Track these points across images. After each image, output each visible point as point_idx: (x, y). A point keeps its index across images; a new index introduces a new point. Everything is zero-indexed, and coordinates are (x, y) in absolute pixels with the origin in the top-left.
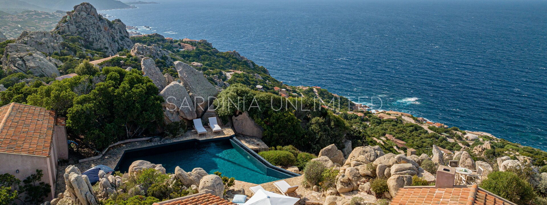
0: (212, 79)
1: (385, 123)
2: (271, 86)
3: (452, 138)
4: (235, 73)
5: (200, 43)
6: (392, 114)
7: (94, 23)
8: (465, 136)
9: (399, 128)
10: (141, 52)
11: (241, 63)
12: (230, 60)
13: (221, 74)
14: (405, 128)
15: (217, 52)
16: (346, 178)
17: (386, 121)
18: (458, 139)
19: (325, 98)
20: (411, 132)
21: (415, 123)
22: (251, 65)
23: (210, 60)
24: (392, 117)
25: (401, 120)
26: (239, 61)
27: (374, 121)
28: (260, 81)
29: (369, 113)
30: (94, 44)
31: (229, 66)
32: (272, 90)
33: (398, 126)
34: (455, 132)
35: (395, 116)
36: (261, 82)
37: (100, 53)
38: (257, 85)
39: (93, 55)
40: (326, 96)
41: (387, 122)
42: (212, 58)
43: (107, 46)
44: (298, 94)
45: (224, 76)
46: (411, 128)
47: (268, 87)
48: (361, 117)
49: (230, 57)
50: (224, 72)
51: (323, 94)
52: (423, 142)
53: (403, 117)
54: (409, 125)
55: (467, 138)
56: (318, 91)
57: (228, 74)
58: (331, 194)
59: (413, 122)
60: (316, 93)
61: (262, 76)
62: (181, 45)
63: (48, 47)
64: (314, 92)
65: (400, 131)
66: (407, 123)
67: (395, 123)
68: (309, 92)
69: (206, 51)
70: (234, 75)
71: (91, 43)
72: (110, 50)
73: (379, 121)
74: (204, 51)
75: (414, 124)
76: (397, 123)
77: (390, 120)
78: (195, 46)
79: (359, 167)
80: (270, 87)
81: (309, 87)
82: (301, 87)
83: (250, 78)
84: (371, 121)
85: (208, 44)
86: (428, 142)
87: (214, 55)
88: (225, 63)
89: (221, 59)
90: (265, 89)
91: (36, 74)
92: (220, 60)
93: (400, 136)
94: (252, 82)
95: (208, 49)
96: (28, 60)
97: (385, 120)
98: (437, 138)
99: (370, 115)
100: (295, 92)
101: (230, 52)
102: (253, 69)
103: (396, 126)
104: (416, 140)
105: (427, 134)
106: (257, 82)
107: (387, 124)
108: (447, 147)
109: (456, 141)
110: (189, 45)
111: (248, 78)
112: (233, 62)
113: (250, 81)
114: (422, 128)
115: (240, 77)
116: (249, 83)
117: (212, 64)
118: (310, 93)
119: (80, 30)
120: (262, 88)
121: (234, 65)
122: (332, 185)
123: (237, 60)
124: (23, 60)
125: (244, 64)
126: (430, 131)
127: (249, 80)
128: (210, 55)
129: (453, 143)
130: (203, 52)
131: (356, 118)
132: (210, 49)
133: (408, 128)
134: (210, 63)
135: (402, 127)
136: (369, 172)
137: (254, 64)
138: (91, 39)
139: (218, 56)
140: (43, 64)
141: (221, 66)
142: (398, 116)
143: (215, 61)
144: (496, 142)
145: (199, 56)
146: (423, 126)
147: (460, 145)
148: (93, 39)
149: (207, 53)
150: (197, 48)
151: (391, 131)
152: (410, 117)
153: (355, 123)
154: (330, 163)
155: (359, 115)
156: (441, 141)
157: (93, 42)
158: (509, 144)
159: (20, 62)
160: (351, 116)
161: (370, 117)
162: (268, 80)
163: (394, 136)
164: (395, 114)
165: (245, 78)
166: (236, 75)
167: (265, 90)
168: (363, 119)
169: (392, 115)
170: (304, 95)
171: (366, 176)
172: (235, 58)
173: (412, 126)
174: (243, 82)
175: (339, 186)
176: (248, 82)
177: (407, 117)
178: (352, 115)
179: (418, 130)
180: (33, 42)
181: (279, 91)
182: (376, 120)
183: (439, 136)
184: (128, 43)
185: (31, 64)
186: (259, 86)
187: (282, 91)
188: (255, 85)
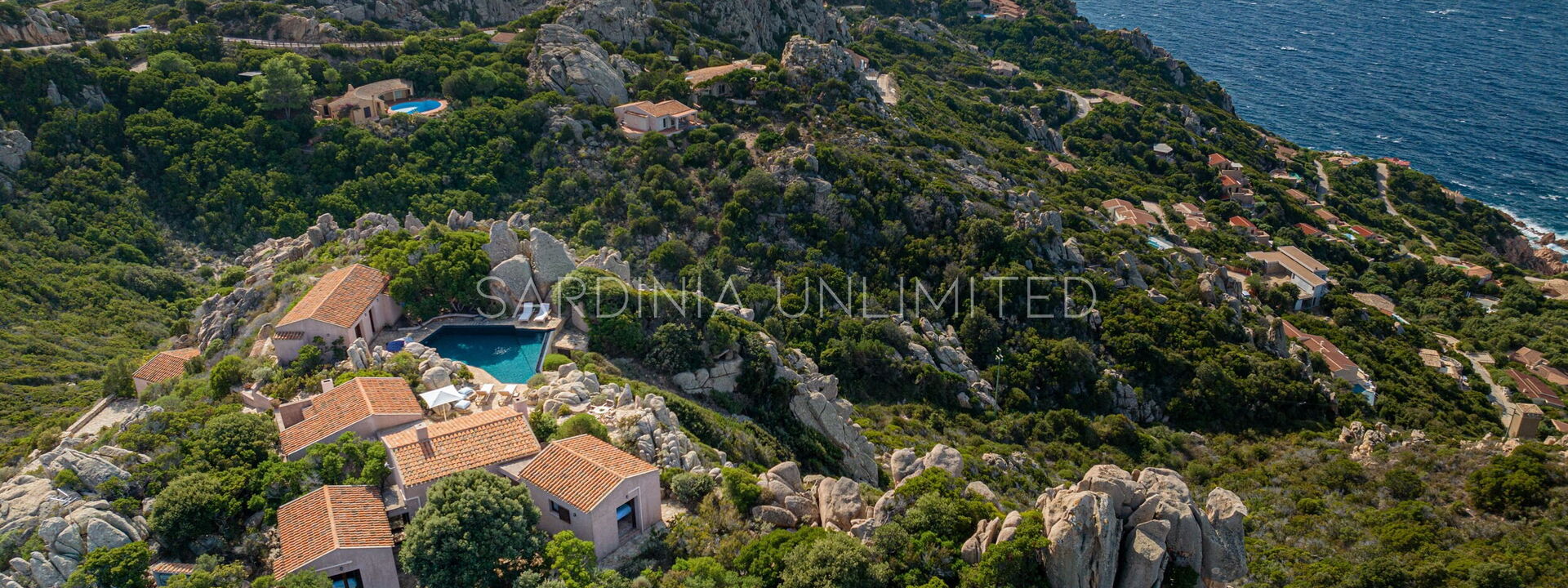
1: (1550, 311)
2: (1204, 149)
4: (1106, 101)
11: (1146, 67)
12: (1115, 57)
13: (1062, 100)
15: (1087, 30)
17: (1555, 307)
19: (1408, 201)
22: (1179, 76)
23: (1059, 53)
26: (1144, 62)
27: (1514, 299)
28: (1171, 132)
30: (720, 23)
31: (1111, 73)
32: (1200, 163)
36: (1173, 134)
37: (726, 45)
38: (1158, 142)
39: (710, 51)
40: (1414, 193)
41: (1559, 311)
42: (1066, 45)
43: (747, 28)
44: (1305, 177)
45: (1068, 107)
47: (1193, 151)
48: (1475, 278)
49: (1119, 47)
50: (1075, 95)
51: (1407, 186)
56: (1395, 175)
57: (1084, 104)
60: (1384, 178)
61: (1199, 115)
63: (623, 29)
64: (1374, 177)
68: (1356, 174)
69: (1053, 23)
70: (1100, 105)
71: (714, 21)
72: (753, 38)
73: (1534, 302)
74: (1050, 23)
78: (1028, 6)
80: (1195, 154)
81: (1366, 158)
82: (1338, 155)
83: (1143, 121)
84: (1505, 297)
87: (1075, 39)
88: (1099, 64)
89: (1092, 50)
90: (1178, 156)
91: (581, 96)
92: (1087, 55)
94: (1144, 134)
95: (1060, 20)
96: (571, 64)
97: (1555, 304)
99: (1516, 278)
100: (1299, 170)
101: (1123, 32)
102: (1179, 89)
106: (1159, 134)
107: (1552, 318)
110: (1010, 4)
111: (1137, 119)
112: (1124, 65)
113: (1142, 128)
115: (1113, 115)
116: (1135, 134)
117: (1060, 64)
118: (1358, 180)
120: (1169, 154)
121: (1123, 73)
123: (1140, 57)
124: (563, 64)
125: (1155, 73)
127: (1138, 124)
128: (1062, 37)
130: (1047, 28)
131: (1453, 280)
132: (1066, 21)
134: (1058, 60)
137: (1188, 73)
138: (714, 11)
139: (1083, 43)
140: (597, 75)
143: (1074, 56)
145: (1030, 38)
148: (720, 11)
149: (1053, 31)
150: (1031, 14)
151: (1548, 341)
155: (1469, 274)
157: (718, 18)
159: (557, 67)
160: (1441, 272)
161: (1508, 283)
165: (1127, 120)
166: (1106, 107)
167: (1176, 160)
168: (1484, 286)
170: (1328, 182)
172: (1135, 53)
174: (1119, 130)
176: (1133, 131)
178: (1444, 270)
180: (595, 17)
181: (1224, 166)
182: (1523, 298)
184: (810, 15)
185: (576, 74)
186: (1163, 148)
187: (1231, 168)
188: (1152, 142)
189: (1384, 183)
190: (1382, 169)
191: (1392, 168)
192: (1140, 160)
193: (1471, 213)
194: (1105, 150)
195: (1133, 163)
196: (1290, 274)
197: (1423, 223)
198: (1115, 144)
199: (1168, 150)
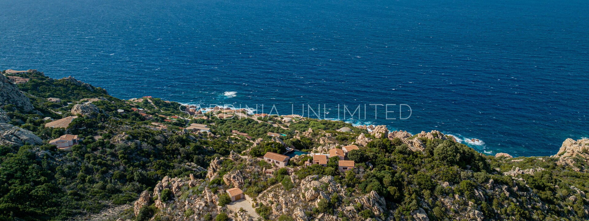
3: (275, 123)
4: (92, 102)
5: (30, 74)
7: (13, 90)
8: (283, 120)
9: (238, 123)
10: (86, 111)
12: (69, 87)
15: (53, 81)
17: (226, 120)
18: (279, 124)
20: (247, 124)
22: (91, 88)
23: (50, 90)
26: (79, 87)
27: (218, 121)
31: (71, 93)
33: (237, 122)
34: (276, 118)
36: (120, 106)
38: (118, 109)
41: (228, 121)
46: (246, 121)
47: (128, 109)
49: (68, 84)
51: (157, 103)
52: (259, 131)
55: (285, 121)
61: (106, 98)
62: (10, 79)
64: (150, 103)
65: (240, 125)
66: (242, 118)
67: (233, 120)
68: (146, 103)
69: (42, 81)
73: (221, 121)
74: (40, 81)
75: (247, 118)
76: (235, 119)
78: (27, 77)
80: (130, 110)
81: (143, 98)
82: (135, 100)
83: (108, 104)
84: (215, 121)
85: (40, 74)
86: (262, 130)
87: (52, 85)
89: (60, 87)
92: (60, 89)
93: (242, 130)
95: (42, 79)
96: (19, 135)
98: (266, 126)
101: (66, 78)
102: (94, 92)
103: (235, 122)
104: (253, 130)
105: (258, 124)
107: (229, 123)
108: (275, 131)
109: (278, 125)
110: (18, 77)
112: (73, 89)
113: (110, 107)
114: (253, 120)
119: (5, 98)
121: (75, 92)
123: (76, 85)
126: (260, 122)
128: (48, 85)
129: (277, 127)
130: (40, 83)
132: (44, 79)
133: (243, 122)
134: (52, 93)
135: (240, 122)
138: (20, 105)
139: (56, 85)
141: (64, 94)
143: (56, 91)
144: (304, 120)
145: (37, 88)
146: (253, 118)
147: (282, 127)
149: (43, 84)
150: (31, 79)
151: (234, 127)
155: (205, 119)
156: (270, 128)
158: (312, 120)
159: (14, 138)
163: (238, 131)
165: (104, 105)
166: (95, 103)
168: (208, 121)
172: (74, 84)
179: (251, 123)
181: (138, 111)
183: (267, 124)
185: (25, 137)
186: (120, 111)
187: (140, 111)
188: (116, 110)
189: (152, 104)
190: (149, 101)
191: (151, 99)
196: (199, 130)
197: (171, 111)
199: (123, 111)
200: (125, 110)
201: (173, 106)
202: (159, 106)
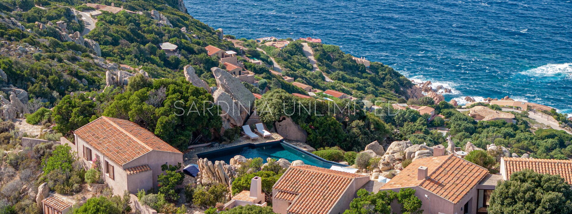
0: (55, 32)
1: (485, 130)
2: (198, 44)
4: (104, 13)
6: (504, 107)
9: (519, 141)
13: (69, 15)
14: (534, 141)
16: (386, 161)
17: (488, 126)
19: (335, 70)
21: (560, 129)
24: (503, 115)
25: (525, 123)
27: (460, 125)
28: (169, 32)
29: (447, 106)
32: (203, 55)
33: (517, 137)
35: (512, 113)
36: (172, 33)
38: (162, 42)
40: (336, 63)
41: (491, 128)
44: (263, 60)
45: (76, 21)
46: (550, 140)
47: (192, 45)
48: (426, 116)
50: (74, 11)
51: (329, 58)
53: (531, 115)
54: (544, 134)
56: (316, 50)
57: (86, 16)
58: (376, 172)
59: (555, 125)
60: (310, 55)
61: (168, 17)
64: (304, 54)
65: (523, 148)
66: (541, 130)
67: (510, 130)
68: (292, 53)
70: (102, 17)
73: (471, 125)
75: (557, 131)
76: (516, 128)
77: (499, 122)
79: (395, 154)
80: (196, 48)
81: (291, 40)
82: (269, 40)
83: (142, 25)
84: (452, 126)
90: (183, 51)
94: (148, 36)
97: (485, 124)
99: (451, 110)
100: (255, 55)
103: (513, 136)
106: (161, 35)
107: (490, 134)
111: (138, 25)
113: (144, 32)
115: (118, 23)
116: (143, 37)
118: (296, 58)
120: (174, 51)
122: (376, 166)
127: (140, 29)
135: (526, 139)
136: (401, 157)
142: (520, 112)
152: (550, 114)
153: (413, 132)
154: (374, 155)
155: (422, 113)
160: (403, 115)
161: (449, 115)
162: (187, 26)
164: (511, 107)
165: (131, 26)
166: (108, 18)
167: (183, 55)
168: (433, 121)
169: (503, 109)
170: (278, 62)
171: (400, 160)
173: (552, 136)
174: (128, 35)
175: (381, 167)
176: (138, 35)
177: (540, 114)
178: (405, 113)
179: (565, 147)
181: (220, 55)
182: (464, 124)
186: (168, 46)
187: (227, 56)
188: (157, 42)
189: (312, 58)
192: (157, 59)
193: (377, 73)
194: (128, 53)
195: (153, 62)
198: (133, 47)
199: (173, 47)
200: (181, 47)
201: (373, 75)
202: (327, 66)
